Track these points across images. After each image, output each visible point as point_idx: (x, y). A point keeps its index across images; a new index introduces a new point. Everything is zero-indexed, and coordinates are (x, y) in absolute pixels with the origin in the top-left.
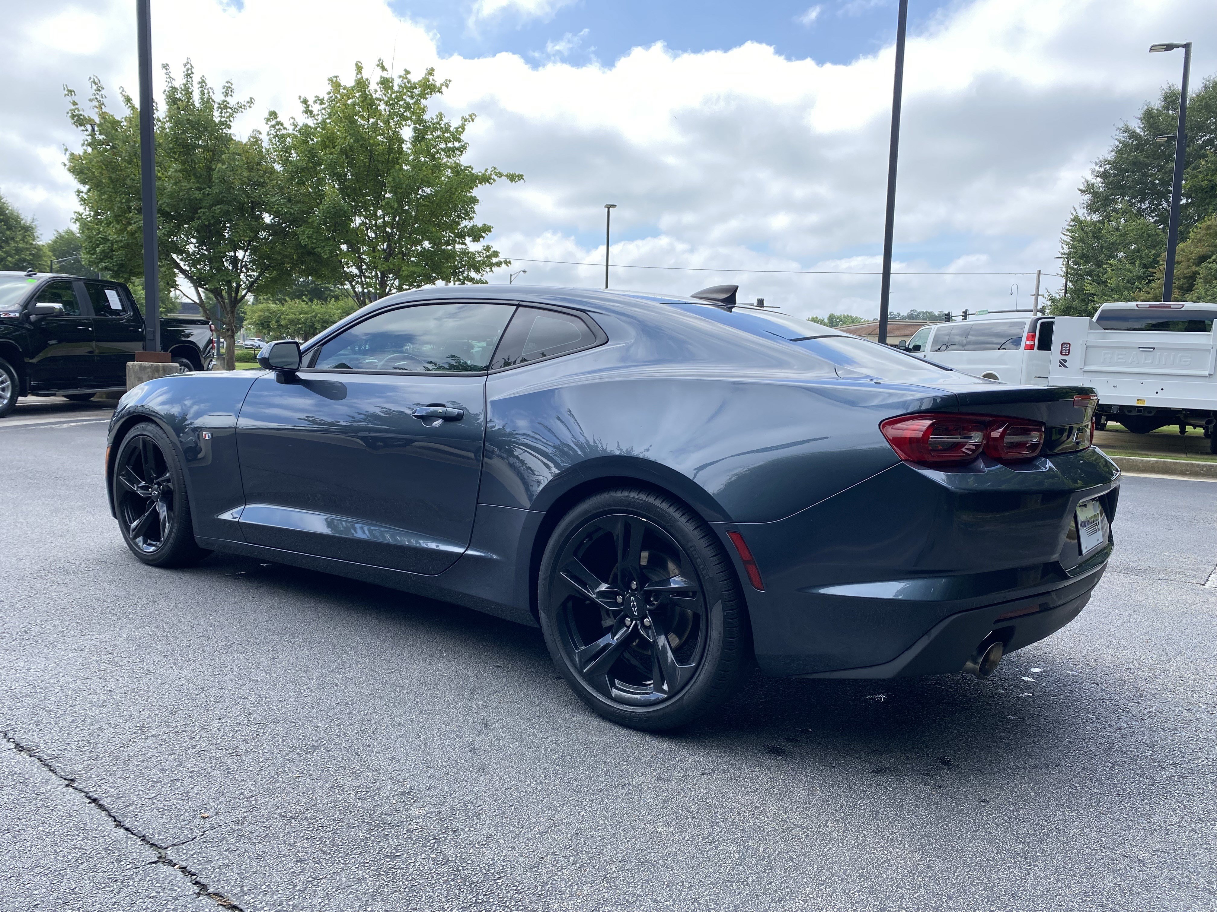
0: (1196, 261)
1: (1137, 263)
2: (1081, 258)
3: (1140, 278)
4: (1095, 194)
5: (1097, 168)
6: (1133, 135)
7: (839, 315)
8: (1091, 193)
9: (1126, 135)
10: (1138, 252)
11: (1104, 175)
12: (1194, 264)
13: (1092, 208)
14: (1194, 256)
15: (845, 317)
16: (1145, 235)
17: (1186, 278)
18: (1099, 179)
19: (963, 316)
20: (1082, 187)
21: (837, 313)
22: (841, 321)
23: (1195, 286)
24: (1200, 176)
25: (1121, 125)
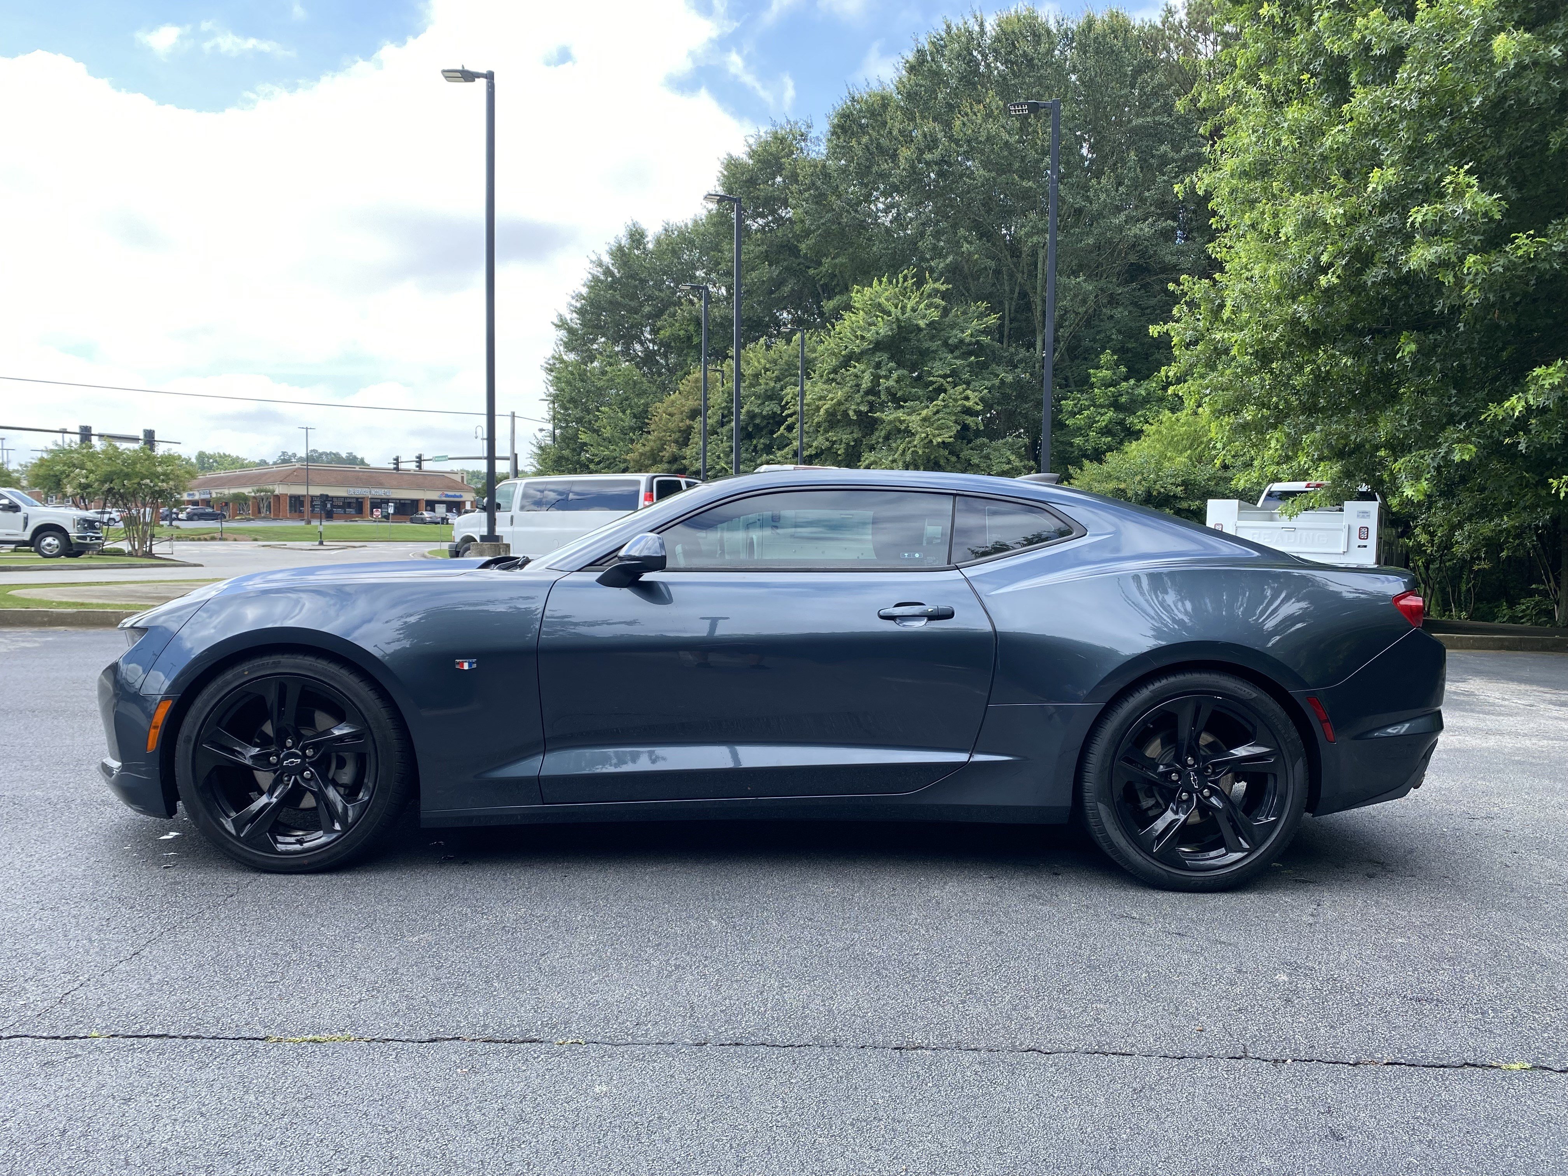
0: (689, 414)
1: (628, 412)
2: (569, 402)
3: (633, 429)
4: (571, 331)
5: (574, 302)
6: (608, 272)
7: (212, 453)
8: (565, 329)
9: (599, 269)
10: (627, 400)
11: (581, 312)
12: (688, 417)
13: (569, 346)
14: (686, 409)
15: (220, 457)
16: (631, 382)
17: (680, 431)
18: (575, 315)
19: (417, 462)
20: (556, 321)
21: (209, 451)
22: (216, 461)
23: (691, 441)
24: (677, 325)
25: (594, 258)
